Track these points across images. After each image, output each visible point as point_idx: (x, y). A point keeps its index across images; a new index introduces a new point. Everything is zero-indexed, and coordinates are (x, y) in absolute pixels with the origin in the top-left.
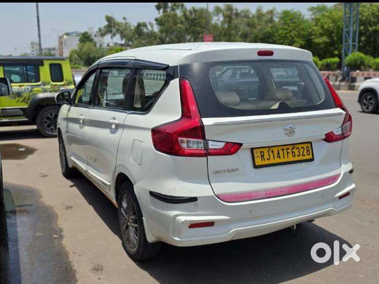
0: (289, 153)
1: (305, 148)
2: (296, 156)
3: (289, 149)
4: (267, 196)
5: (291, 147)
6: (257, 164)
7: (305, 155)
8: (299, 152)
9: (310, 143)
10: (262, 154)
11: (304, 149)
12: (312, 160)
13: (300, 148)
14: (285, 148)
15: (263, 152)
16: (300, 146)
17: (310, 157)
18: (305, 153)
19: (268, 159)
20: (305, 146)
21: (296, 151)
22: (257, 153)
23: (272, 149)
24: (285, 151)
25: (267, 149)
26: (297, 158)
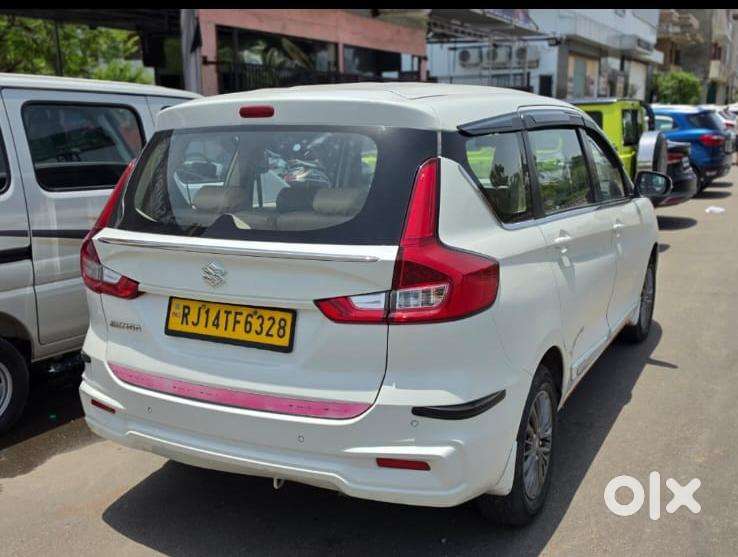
0: (239, 322)
1: (277, 321)
2: (253, 332)
3: (241, 314)
4: (176, 391)
5: (246, 312)
6: (171, 327)
7: (271, 336)
8: (261, 326)
9: (294, 313)
10: (186, 311)
11: (274, 323)
12: (288, 349)
13: (266, 318)
14: (233, 310)
15: (189, 308)
16: (267, 314)
17: (284, 342)
18: (274, 331)
19: (194, 324)
20: (278, 316)
21: (256, 323)
22: (178, 307)
23: (208, 306)
24: (231, 317)
25: (200, 305)
26: (252, 337)
